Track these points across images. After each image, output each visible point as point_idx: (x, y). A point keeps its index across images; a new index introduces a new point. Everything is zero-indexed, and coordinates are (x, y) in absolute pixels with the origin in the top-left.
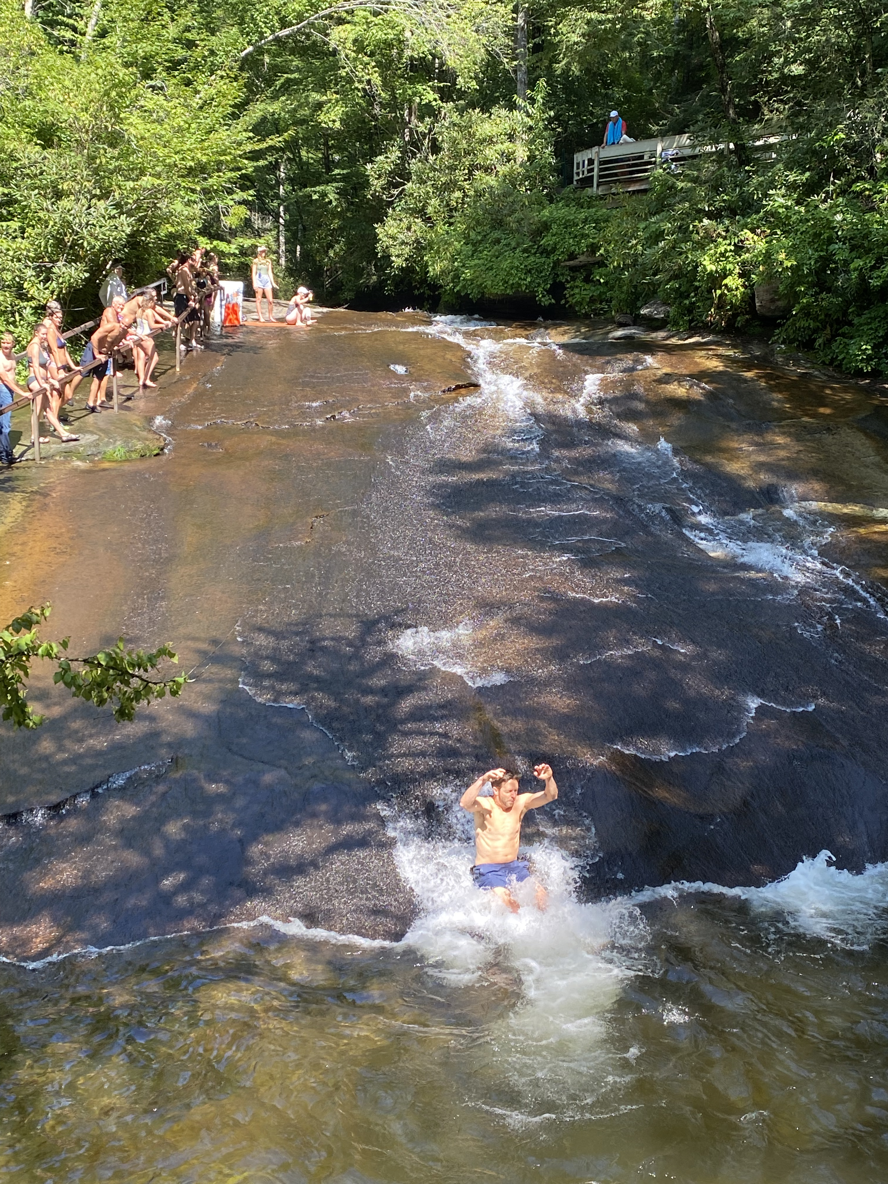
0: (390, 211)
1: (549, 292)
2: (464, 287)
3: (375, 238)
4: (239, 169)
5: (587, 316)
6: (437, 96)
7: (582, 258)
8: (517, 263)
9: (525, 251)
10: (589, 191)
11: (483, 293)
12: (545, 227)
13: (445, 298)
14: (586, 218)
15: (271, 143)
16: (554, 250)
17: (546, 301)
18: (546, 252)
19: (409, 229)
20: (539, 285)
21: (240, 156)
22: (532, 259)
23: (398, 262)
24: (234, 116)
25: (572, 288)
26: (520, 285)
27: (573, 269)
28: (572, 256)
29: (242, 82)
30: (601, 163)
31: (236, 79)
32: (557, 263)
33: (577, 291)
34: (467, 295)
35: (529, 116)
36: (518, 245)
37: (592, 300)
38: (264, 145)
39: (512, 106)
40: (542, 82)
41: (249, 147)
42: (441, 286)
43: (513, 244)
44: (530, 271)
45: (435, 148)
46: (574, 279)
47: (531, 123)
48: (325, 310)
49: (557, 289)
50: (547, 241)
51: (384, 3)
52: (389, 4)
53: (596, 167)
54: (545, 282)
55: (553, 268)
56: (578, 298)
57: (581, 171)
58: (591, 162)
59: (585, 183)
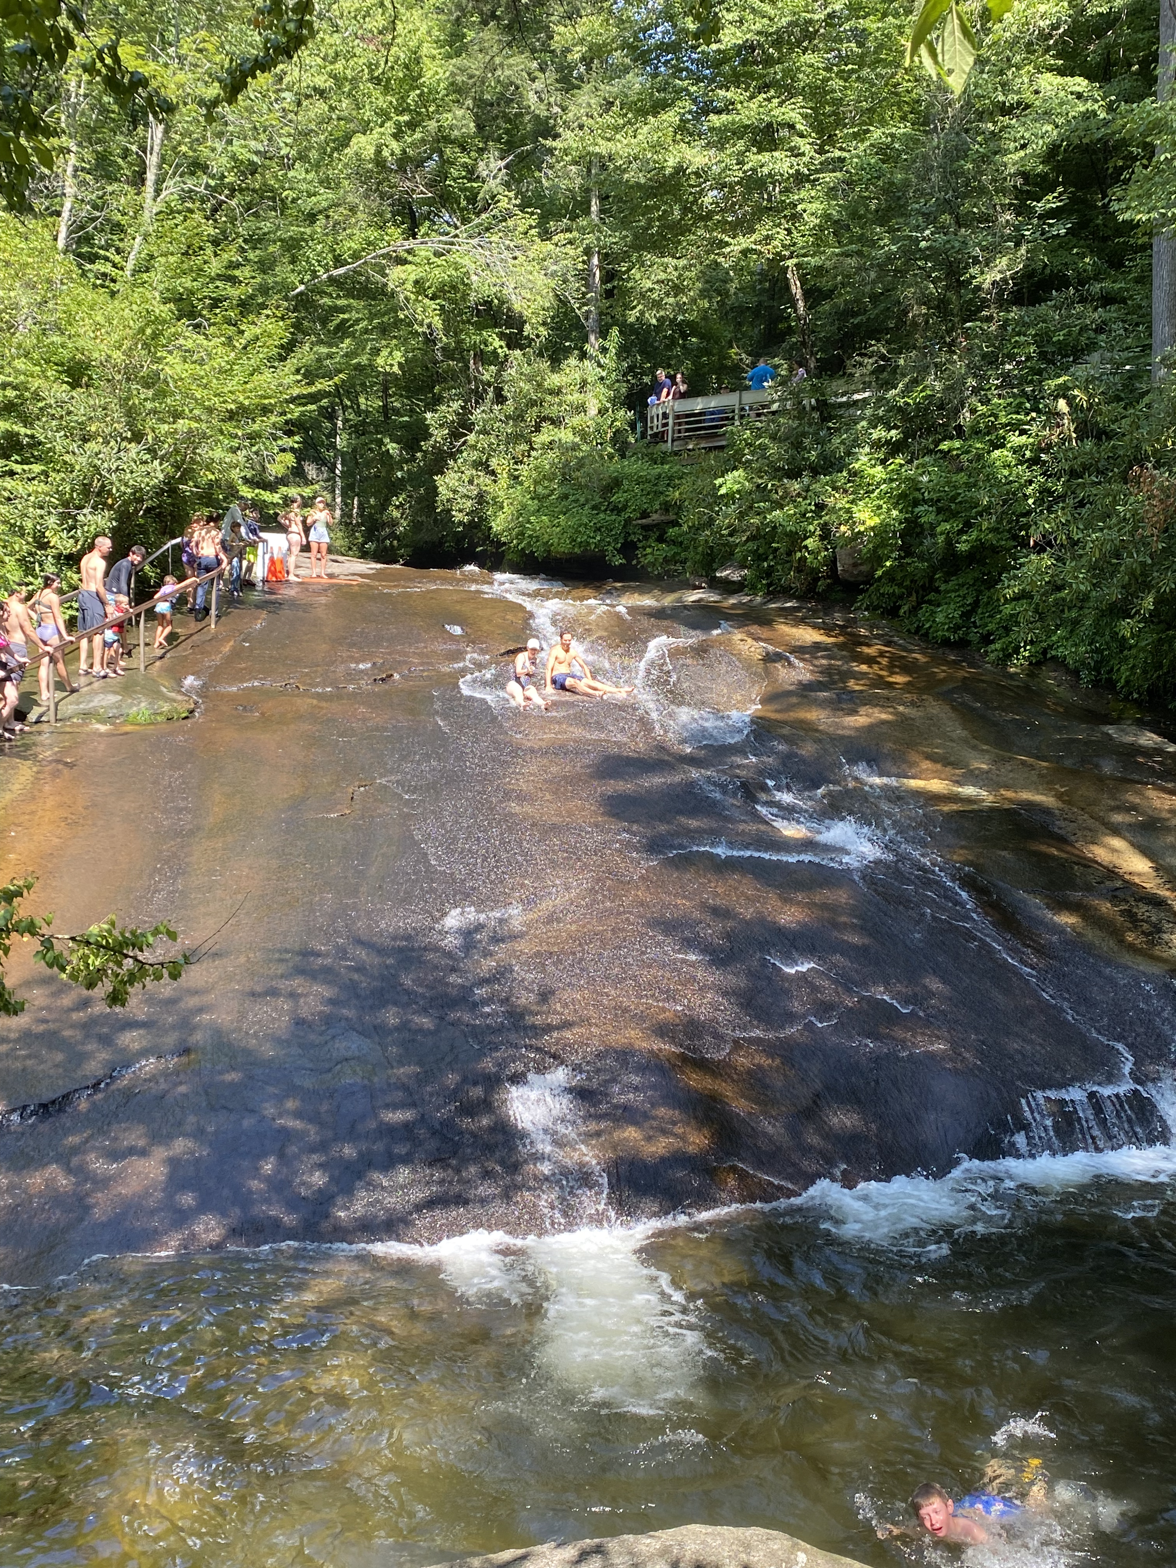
0: (451, 462)
1: (619, 551)
2: (529, 544)
3: (433, 491)
4: (284, 413)
5: (660, 578)
6: (503, 343)
7: (655, 517)
8: (585, 520)
9: (594, 508)
10: (663, 447)
11: (549, 551)
12: (615, 484)
13: (509, 556)
14: (660, 475)
15: (319, 386)
16: (625, 507)
17: (618, 561)
18: (617, 510)
19: (471, 482)
20: (609, 543)
21: (287, 401)
22: (602, 516)
23: (458, 517)
24: (283, 359)
25: (644, 548)
26: (588, 544)
27: (645, 528)
28: (645, 515)
29: (288, 322)
30: (678, 417)
31: (283, 318)
32: (628, 521)
33: (649, 550)
34: (532, 553)
35: (600, 365)
36: (587, 501)
37: (666, 560)
38: (312, 389)
39: (583, 356)
40: (615, 332)
41: (296, 392)
42: (504, 544)
43: (582, 500)
44: (599, 529)
45: (500, 398)
46: (646, 538)
47: (604, 374)
48: (379, 566)
49: (628, 549)
50: (618, 498)
51: (446, 243)
52: (452, 244)
53: (670, 421)
54: (616, 540)
55: (624, 527)
56: (650, 558)
57: (656, 425)
58: (665, 416)
59: (660, 437)
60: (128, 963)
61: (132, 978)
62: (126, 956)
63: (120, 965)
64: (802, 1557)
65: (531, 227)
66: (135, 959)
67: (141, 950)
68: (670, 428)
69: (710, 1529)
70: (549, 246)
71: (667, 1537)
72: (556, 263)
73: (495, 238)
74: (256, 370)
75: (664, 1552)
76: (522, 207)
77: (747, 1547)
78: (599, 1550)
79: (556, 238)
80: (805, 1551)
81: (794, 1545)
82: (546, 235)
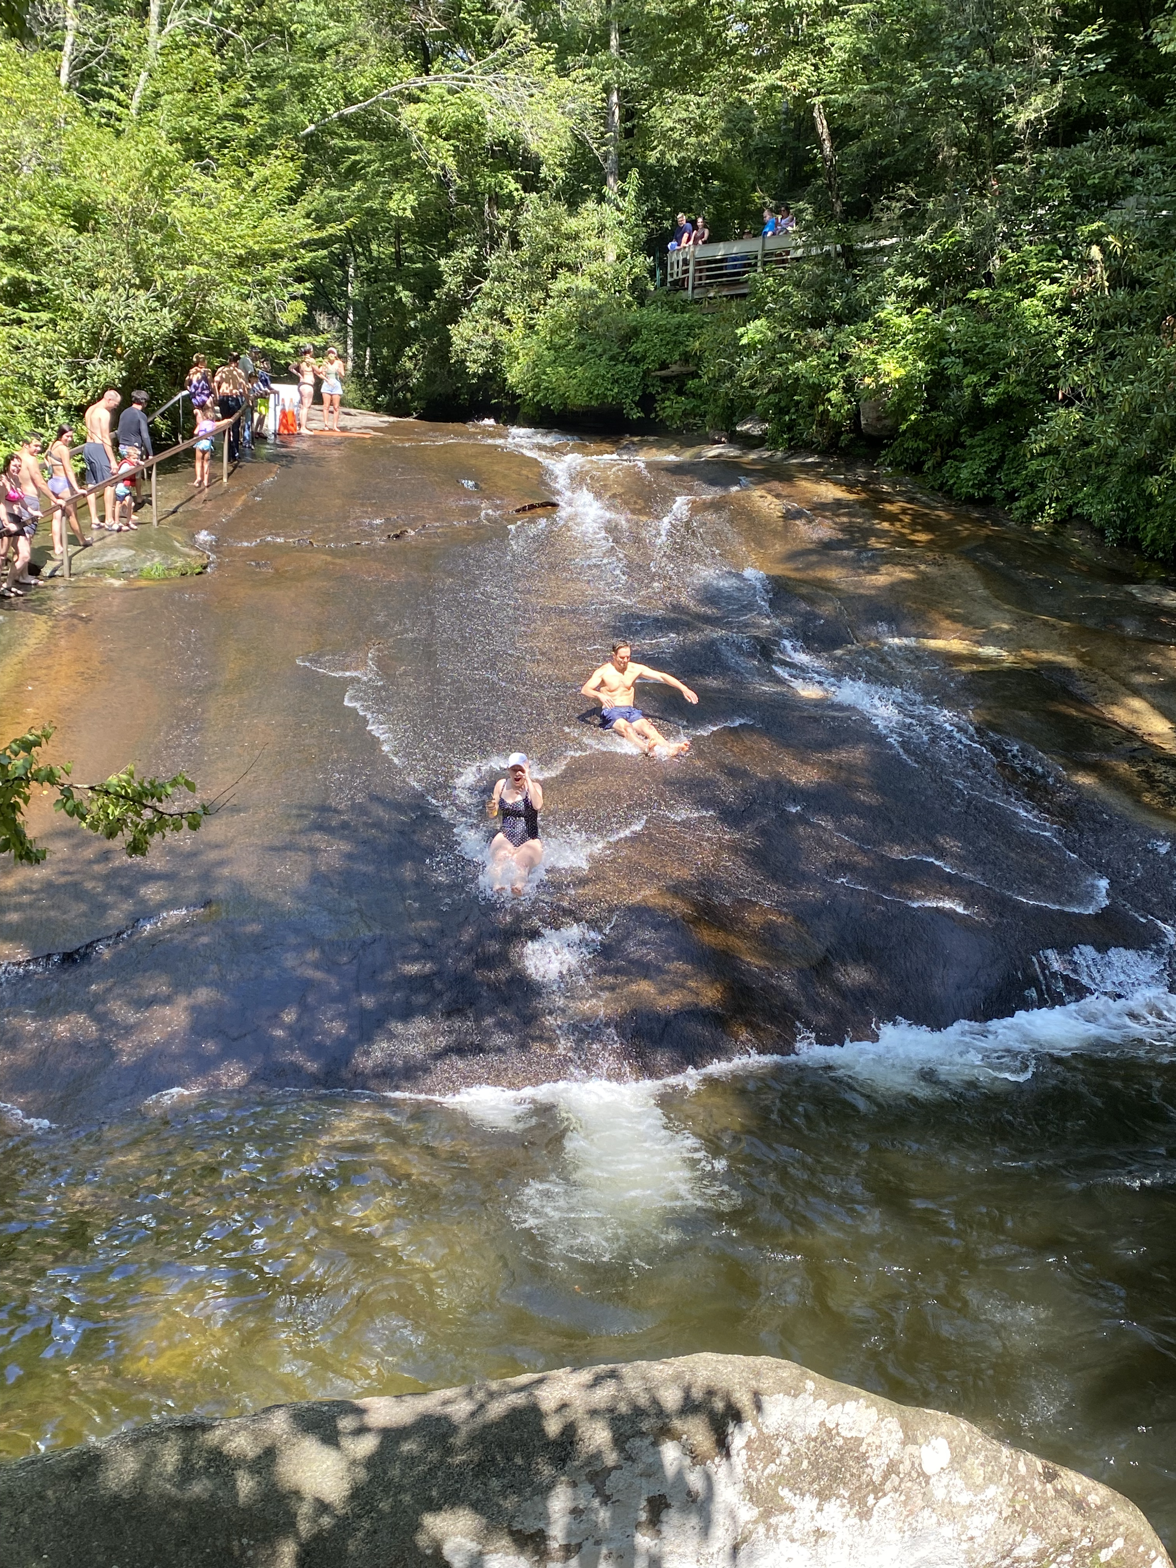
0: (465, 311)
1: (637, 404)
2: (545, 396)
3: (447, 341)
4: (295, 259)
5: (678, 431)
6: (519, 186)
7: (675, 369)
8: (603, 372)
9: (611, 359)
11: (565, 404)
12: (633, 333)
13: (524, 409)
14: (679, 324)
15: (331, 231)
16: (644, 358)
17: (636, 414)
18: (636, 361)
19: (485, 331)
20: (627, 396)
21: (296, 246)
22: (620, 367)
23: (473, 368)
24: (292, 202)
25: (663, 401)
26: (606, 396)
27: (665, 380)
28: (664, 366)
29: (298, 163)
30: (699, 263)
31: (292, 159)
32: (647, 372)
33: (667, 403)
34: (548, 406)
35: (618, 209)
36: (605, 351)
37: (685, 414)
38: (323, 234)
39: (602, 199)
40: (634, 173)
41: (306, 236)
42: (520, 396)
43: (600, 350)
44: (617, 381)
45: (516, 244)
46: (665, 390)
47: (623, 218)
48: (392, 419)
49: (647, 402)
50: (637, 348)
51: (460, 80)
52: (467, 80)
53: (691, 268)
54: (634, 393)
55: (643, 378)
56: (669, 411)
57: (676, 272)
58: (686, 262)
59: (679, 285)
60: (148, 814)
61: (152, 828)
62: (146, 807)
63: (139, 815)
64: (810, 1385)
65: (548, 63)
66: (155, 809)
67: (160, 800)
68: (690, 274)
69: (721, 1357)
70: (566, 83)
71: (680, 1363)
72: (573, 101)
73: (511, 75)
74: (266, 214)
75: (677, 1377)
76: (539, 41)
77: (758, 1374)
78: (613, 1375)
79: (574, 75)
80: (813, 1379)
81: (803, 1374)
82: (563, 71)
